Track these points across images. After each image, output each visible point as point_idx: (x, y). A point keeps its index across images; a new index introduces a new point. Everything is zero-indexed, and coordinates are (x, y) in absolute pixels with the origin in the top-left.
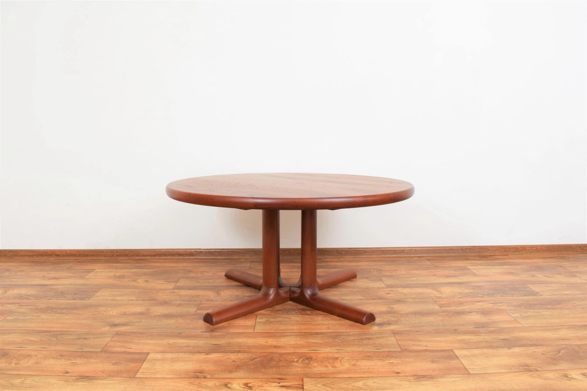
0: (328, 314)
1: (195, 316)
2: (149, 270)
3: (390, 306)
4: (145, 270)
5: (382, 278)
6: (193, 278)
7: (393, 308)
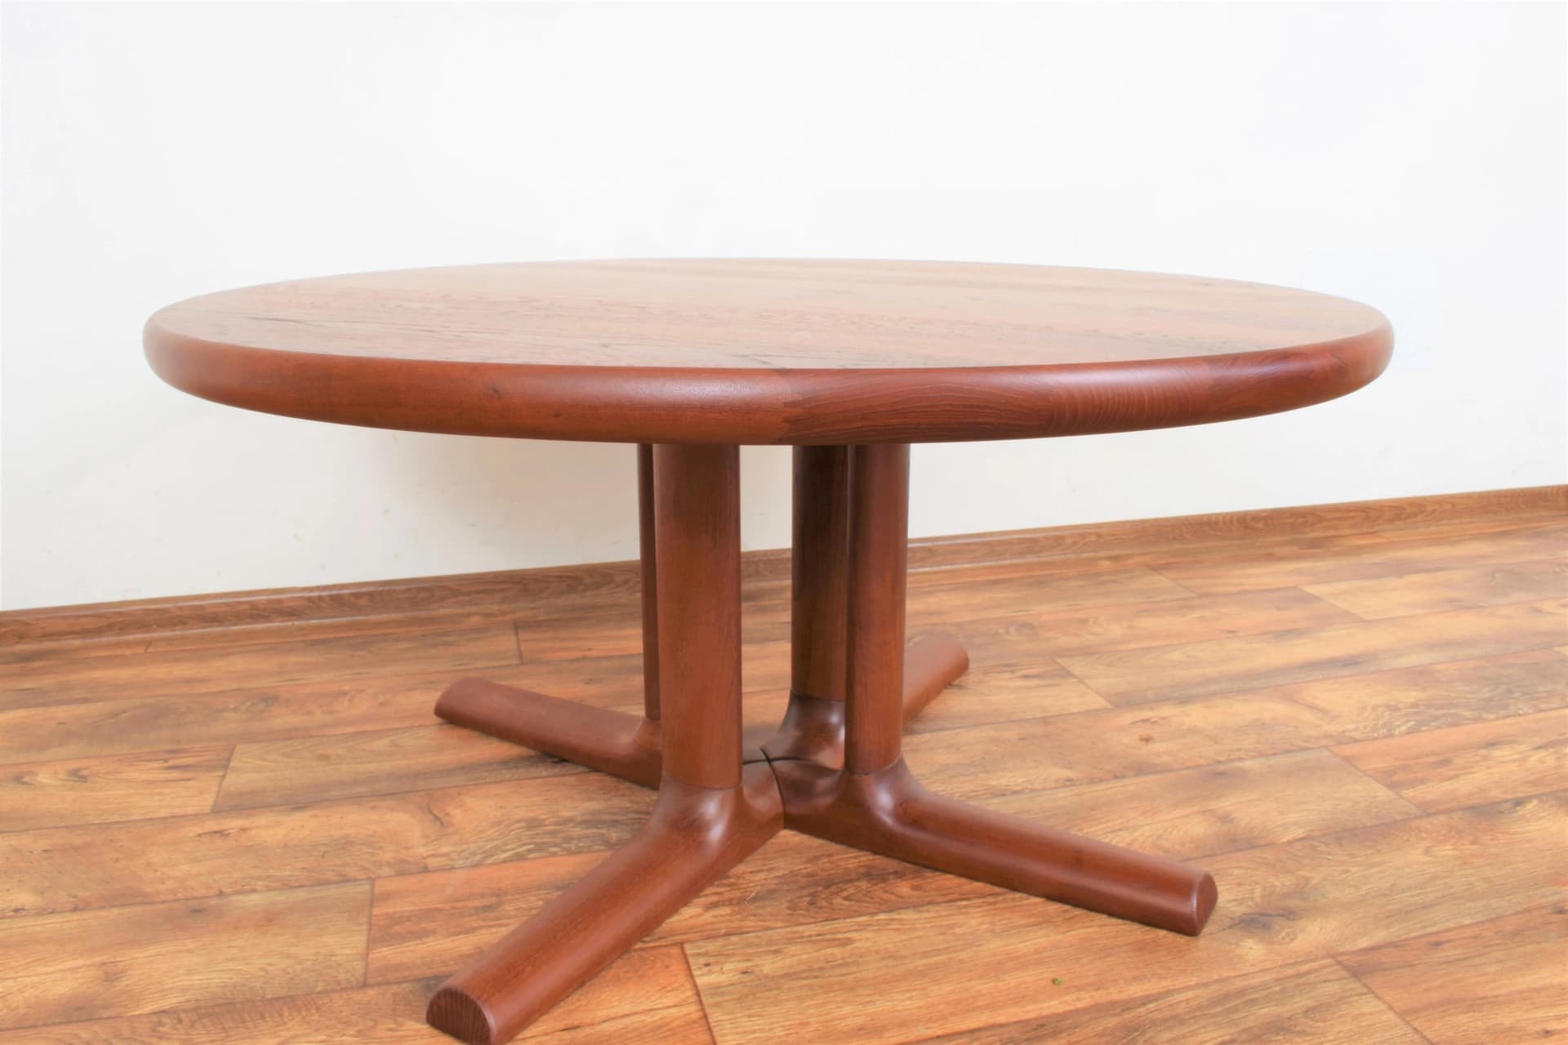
0: (997, 889)
1: (372, 992)
2: (82, 709)
3: (1213, 805)
4: (62, 712)
5: (1064, 662)
6: (289, 734)
7: (1225, 818)
